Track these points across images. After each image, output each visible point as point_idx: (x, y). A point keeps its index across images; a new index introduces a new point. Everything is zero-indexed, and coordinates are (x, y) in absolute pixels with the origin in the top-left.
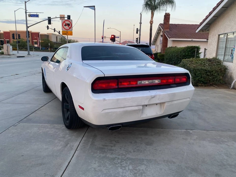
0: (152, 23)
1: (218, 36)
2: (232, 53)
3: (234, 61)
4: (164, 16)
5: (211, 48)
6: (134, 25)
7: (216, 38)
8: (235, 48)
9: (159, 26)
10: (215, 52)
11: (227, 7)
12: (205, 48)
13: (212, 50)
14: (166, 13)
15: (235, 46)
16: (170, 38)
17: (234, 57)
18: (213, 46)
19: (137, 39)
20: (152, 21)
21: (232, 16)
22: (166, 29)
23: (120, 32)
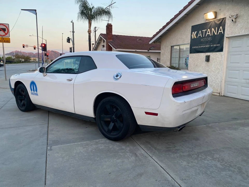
0: (90, 32)
1: (170, 47)
2: (186, 62)
3: (189, 68)
4: (107, 26)
5: (165, 58)
6: (63, 34)
7: (168, 49)
8: (188, 57)
9: (100, 36)
10: (169, 61)
11: (177, 23)
12: (158, 58)
13: (166, 59)
14: (108, 24)
15: (188, 56)
16: (116, 48)
17: (189, 65)
18: (166, 56)
19: (71, 48)
20: (90, 30)
21: (183, 31)
22: (109, 39)
23: (46, 40)
